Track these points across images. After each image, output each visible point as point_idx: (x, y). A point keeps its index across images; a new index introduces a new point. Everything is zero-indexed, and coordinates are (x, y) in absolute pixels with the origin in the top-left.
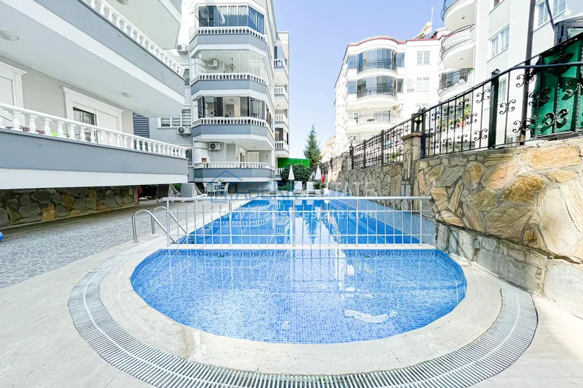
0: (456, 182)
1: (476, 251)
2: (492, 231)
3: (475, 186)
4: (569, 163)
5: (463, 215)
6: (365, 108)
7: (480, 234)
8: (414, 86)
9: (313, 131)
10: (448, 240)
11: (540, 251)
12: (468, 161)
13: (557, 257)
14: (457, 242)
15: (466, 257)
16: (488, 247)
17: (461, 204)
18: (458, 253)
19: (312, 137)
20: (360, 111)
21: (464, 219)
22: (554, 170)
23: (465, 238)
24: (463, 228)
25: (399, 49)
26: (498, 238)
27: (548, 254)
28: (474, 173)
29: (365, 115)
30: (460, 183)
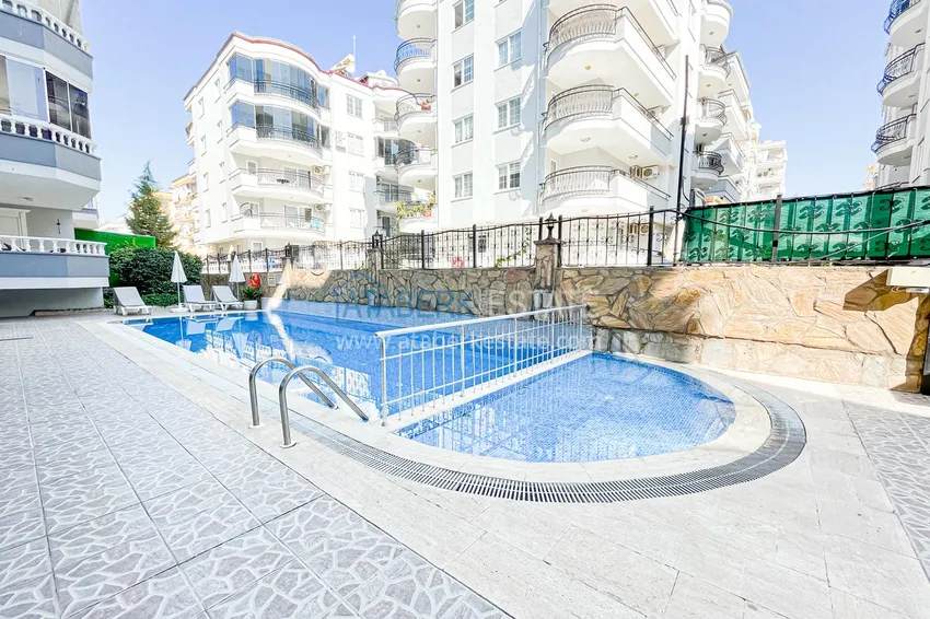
0: (619, 292)
1: (643, 345)
2: (659, 328)
3: (642, 294)
4: (717, 281)
5: (629, 318)
6: (270, 159)
7: (648, 331)
8: (345, 144)
9: (147, 178)
10: (610, 342)
11: (700, 336)
12: (634, 274)
13: (711, 337)
14: (622, 342)
15: (632, 352)
16: (655, 340)
17: (626, 310)
18: (622, 351)
19: (146, 190)
20: (258, 159)
21: (630, 322)
22: (709, 286)
23: (630, 337)
24: (629, 329)
25: (322, 80)
26: (665, 332)
27: (704, 337)
28: (641, 284)
29: (272, 171)
30: (625, 292)
